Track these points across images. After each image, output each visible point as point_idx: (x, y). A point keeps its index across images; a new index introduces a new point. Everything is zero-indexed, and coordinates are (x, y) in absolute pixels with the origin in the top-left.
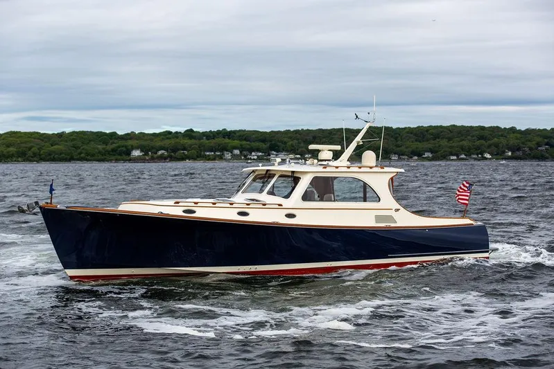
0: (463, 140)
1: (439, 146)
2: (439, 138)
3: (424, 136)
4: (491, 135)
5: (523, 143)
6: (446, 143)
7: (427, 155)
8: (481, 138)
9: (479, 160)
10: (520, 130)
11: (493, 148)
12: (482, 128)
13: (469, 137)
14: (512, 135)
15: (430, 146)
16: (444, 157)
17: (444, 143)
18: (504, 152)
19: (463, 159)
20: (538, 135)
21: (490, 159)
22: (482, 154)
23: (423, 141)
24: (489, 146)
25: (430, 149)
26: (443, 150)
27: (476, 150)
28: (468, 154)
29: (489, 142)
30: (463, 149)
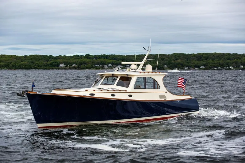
0: (219, 60)
1: (208, 63)
2: (208, 59)
3: (201, 58)
4: (233, 57)
6: (212, 62)
7: (202, 67)
8: (228, 59)
9: (227, 70)
11: (234, 64)
12: (229, 54)
13: (223, 59)
14: (243, 58)
15: (204, 63)
16: (211, 68)
17: (210, 61)
18: (240, 66)
19: (219, 69)
21: (233, 69)
22: (229, 66)
23: (201, 60)
24: (233, 63)
25: (204, 64)
26: (211, 64)
27: (226, 65)
28: (222, 67)
29: (233, 61)
30: (219, 64)
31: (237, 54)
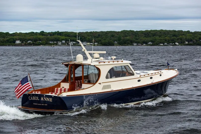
0: (166, 37)
1: (155, 39)
2: (155, 36)
3: (148, 35)
4: (178, 34)
5: (193, 38)
6: (159, 38)
7: (150, 43)
8: (174, 36)
9: (173, 46)
10: (192, 32)
11: (179, 40)
12: (175, 31)
13: (169, 35)
14: (188, 34)
15: (151, 39)
16: (157, 44)
17: (157, 38)
18: (184, 42)
19: (166, 45)
20: (200, 34)
21: (178, 45)
22: (174, 43)
23: (148, 37)
24: (178, 39)
25: (151, 40)
26: (157, 41)
27: (172, 41)
28: (168, 43)
29: (178, 37)
30: (166, 40)
31: (182, 31)
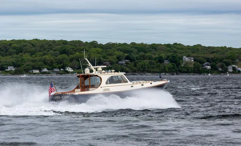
0: (44, 54)
1: (22, 60)
2: (21, 52)
3: (7, 50)
4: (73, 49)
5: (104, 57)
6: (29, 57)
7: (10, 68)
8: (63, 52)
9: (61, 74)
10: (101, 45)
11: (75, 62)
12: (65, 42)
13: (51, 51)
14: (93, 49)
15: (13, 60)
16: (27, 71)
17: (26, 56)
19: (45, 73)
20: (118, 50)
21: (72, 73)
22: (64, 67)
23: (6, 55)
24: (71, 60)
25: (13, 63)
26: (27, 63)
27: (58, 64)
28: (50, 67)
29: (71, 56)
30: (45, 62)
31: (79, 42)
